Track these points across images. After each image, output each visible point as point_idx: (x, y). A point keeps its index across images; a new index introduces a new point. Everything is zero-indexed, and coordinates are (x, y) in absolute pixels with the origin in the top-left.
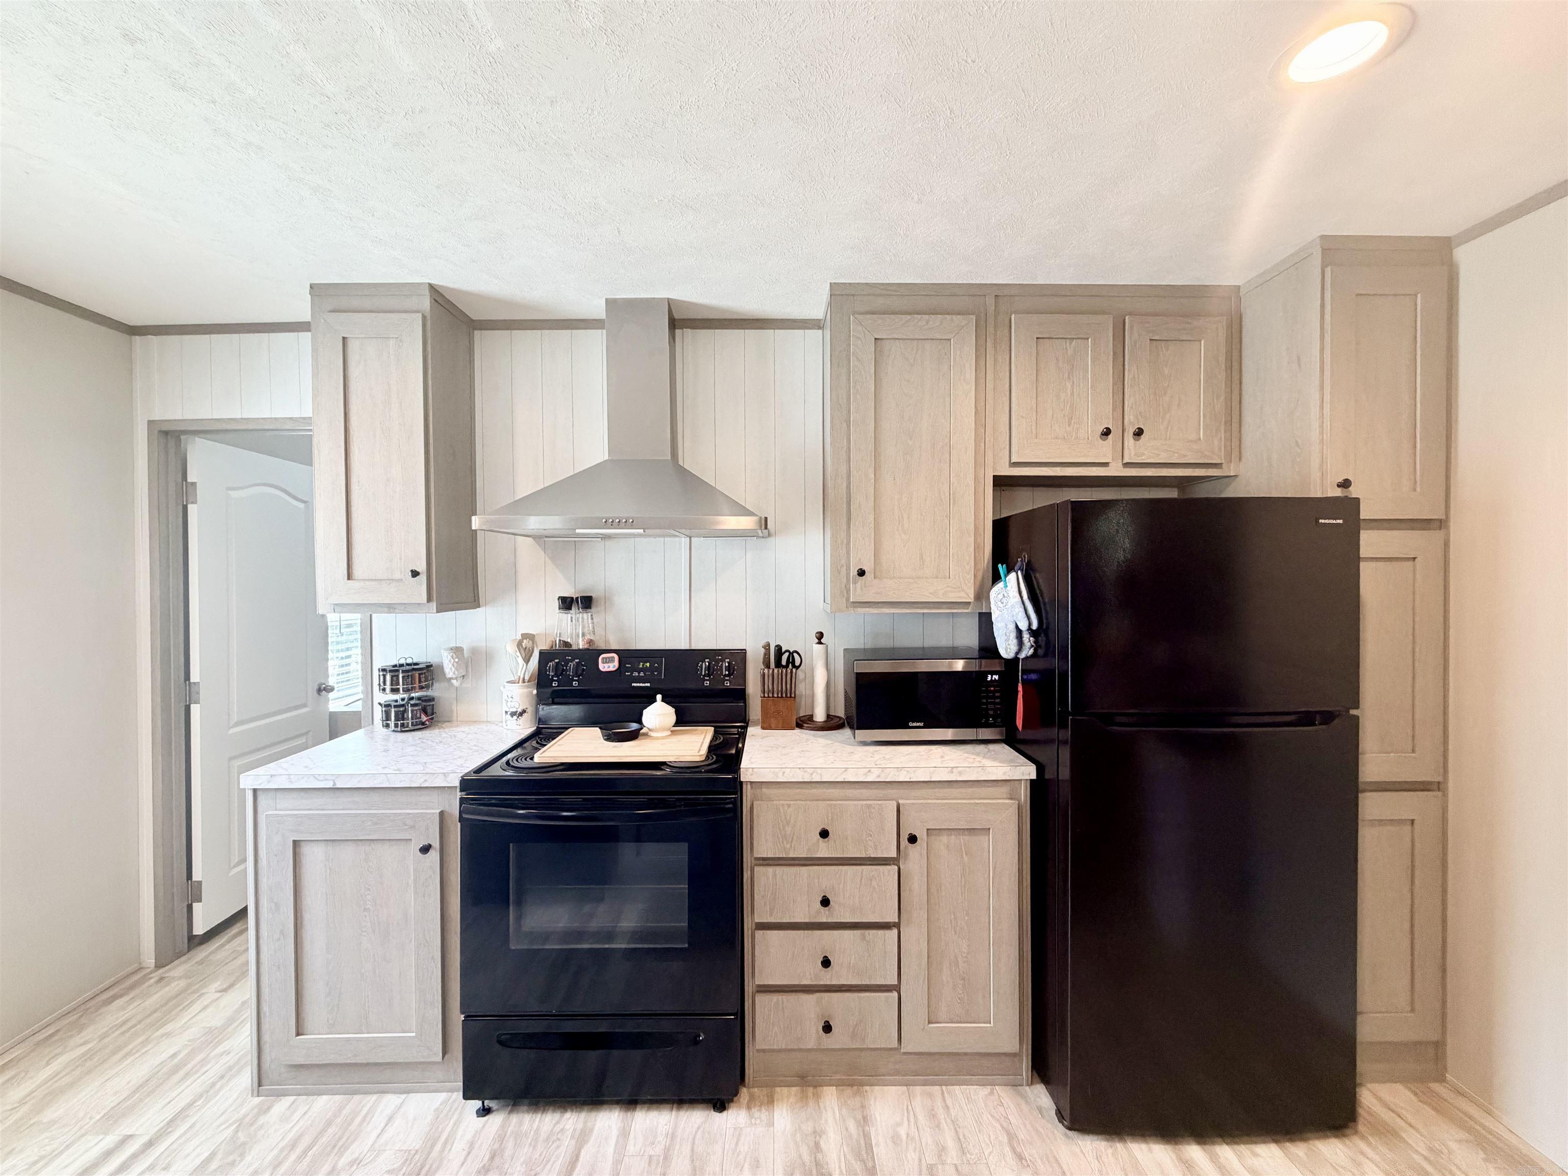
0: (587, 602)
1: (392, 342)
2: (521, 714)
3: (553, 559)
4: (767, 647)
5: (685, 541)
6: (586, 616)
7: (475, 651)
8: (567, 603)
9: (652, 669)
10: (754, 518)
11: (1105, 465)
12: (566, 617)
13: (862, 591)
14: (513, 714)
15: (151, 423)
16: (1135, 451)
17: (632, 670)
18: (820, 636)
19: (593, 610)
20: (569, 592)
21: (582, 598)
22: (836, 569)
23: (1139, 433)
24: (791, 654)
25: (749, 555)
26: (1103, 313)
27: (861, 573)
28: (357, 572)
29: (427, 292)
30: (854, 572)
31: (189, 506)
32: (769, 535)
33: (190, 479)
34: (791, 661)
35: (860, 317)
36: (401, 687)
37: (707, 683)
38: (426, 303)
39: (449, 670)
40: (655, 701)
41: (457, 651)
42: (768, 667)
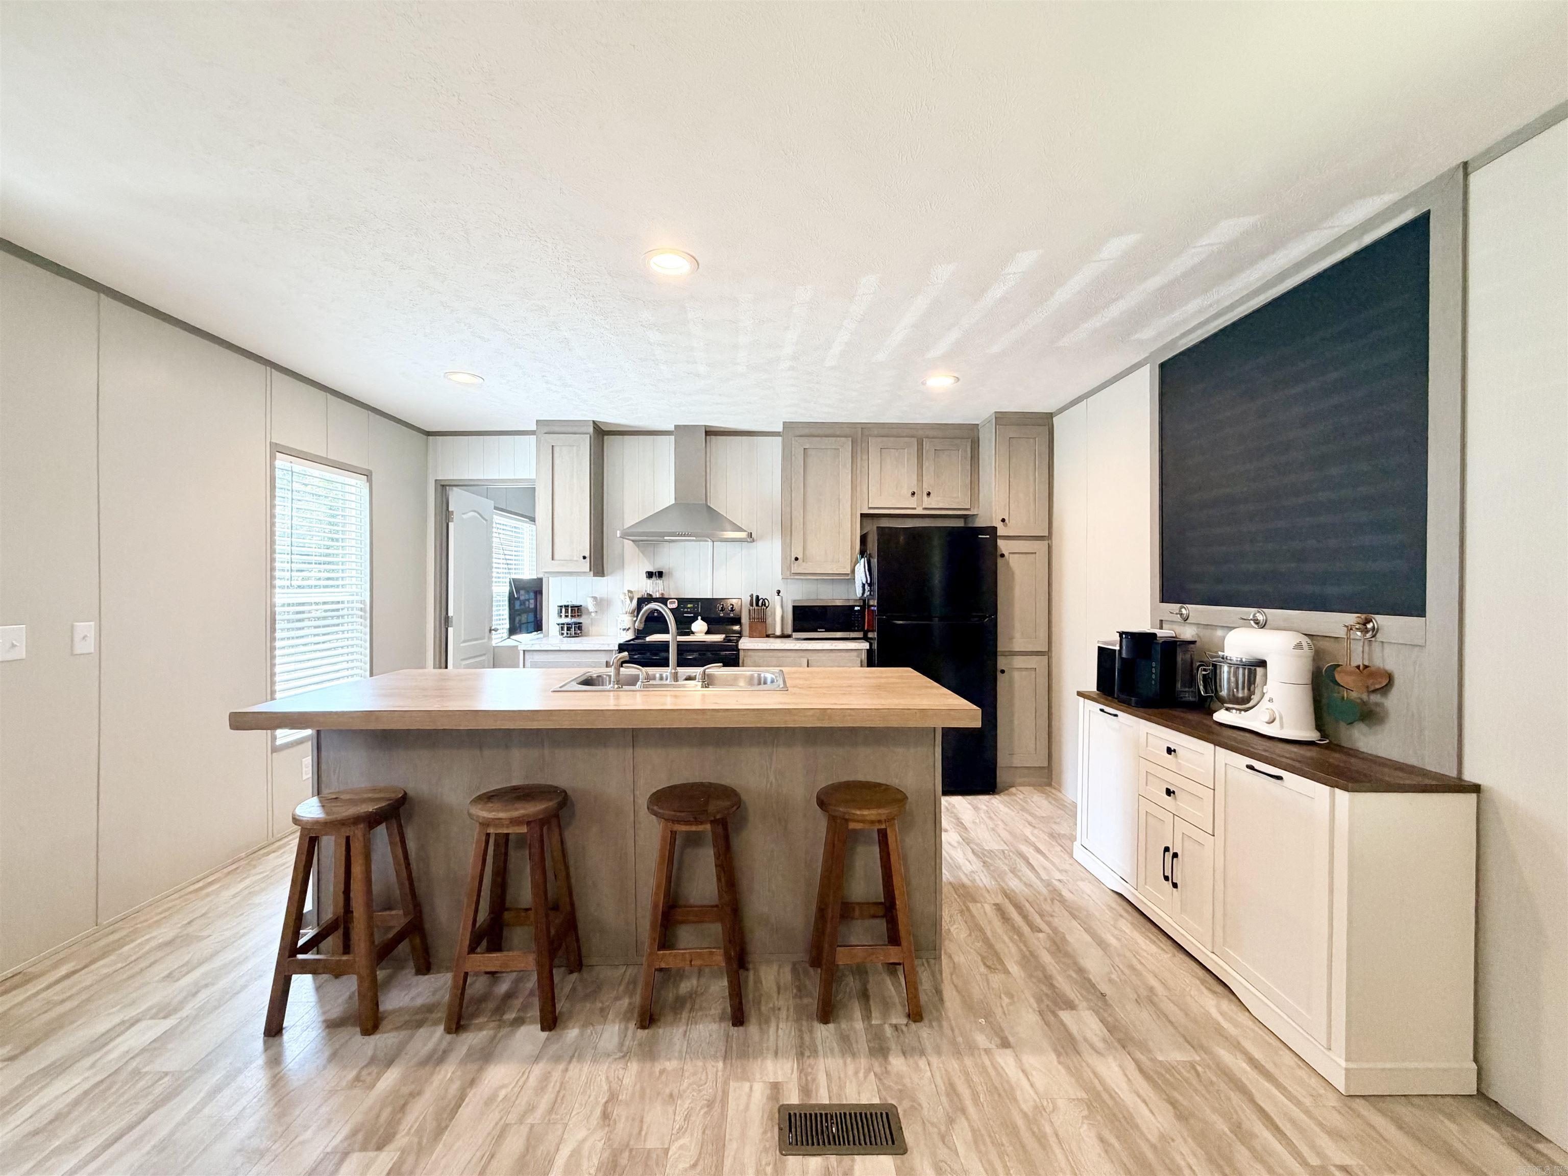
0: (660, 574)
1: (575, 448)
2: (628, 630)
3: (643, 552)
4: (752, 596)
5: (710, 543)
6: (659, 582)
7: (602, 599)
8: (650, 575)
9: (694, 607)
10: (746, 533)
11: (914, 509)
12: (650, 582)
13: (796, 568)
14: (624, 629)
15: (436, 481)
16: (929, 502)
17: (684, 608)
18: (779, 592)
19: (663, 578)
20: (651, 569)
21: (659, 572)
22: (784, 558)
23: (929, 494)
24: (764, 600)
25: (743, 552)
26: (913, 437)
27: (797, 559)
28: (556, 557)
29: (592, 424)
30: (793, 559)
31: (450, 523)
32: (753, 541)
33: (450, 510)
34: (764, 604)
35: (797, 438)
36: (570, 615)
37: (722, 615)
38: (591, 430)
39: (591, 608)
40: (697, 619)
41: (595, 598)
42: (752, 606)
